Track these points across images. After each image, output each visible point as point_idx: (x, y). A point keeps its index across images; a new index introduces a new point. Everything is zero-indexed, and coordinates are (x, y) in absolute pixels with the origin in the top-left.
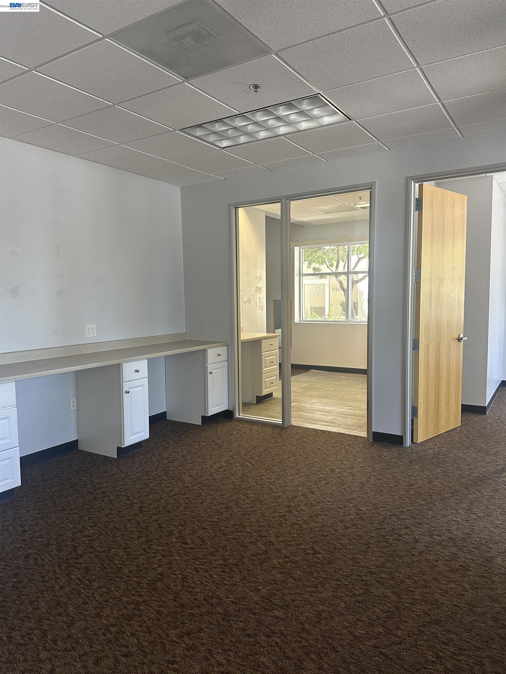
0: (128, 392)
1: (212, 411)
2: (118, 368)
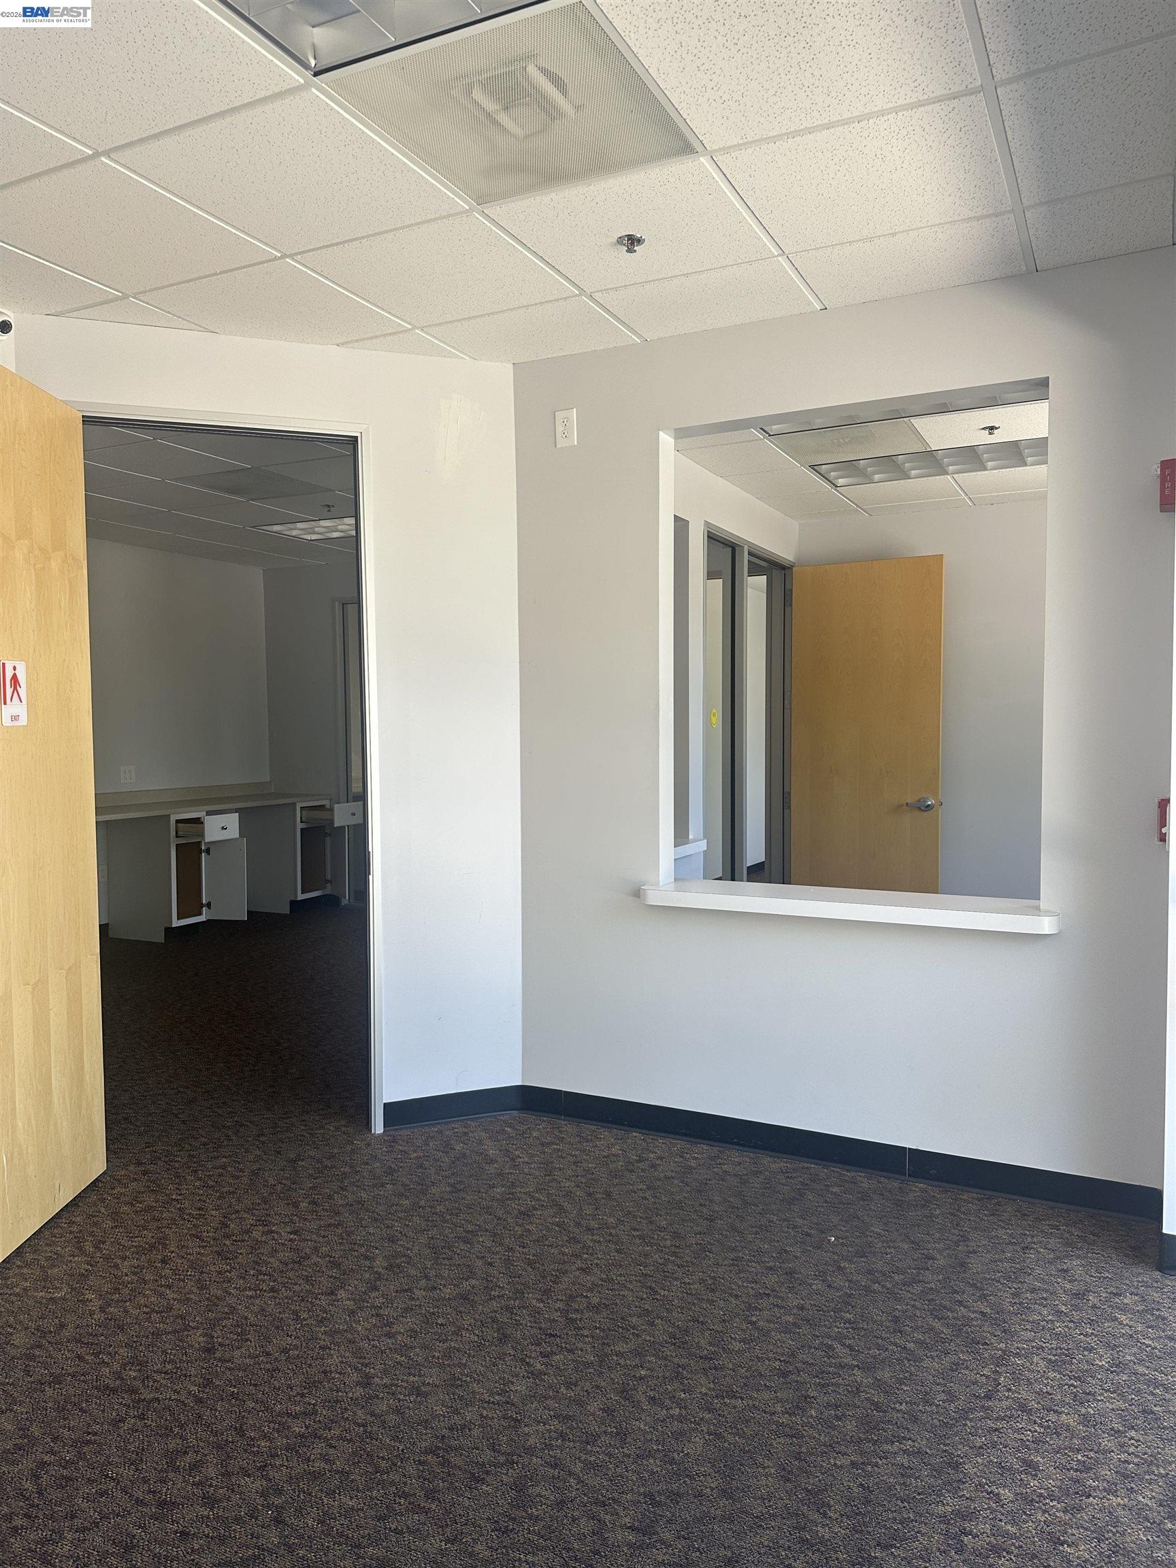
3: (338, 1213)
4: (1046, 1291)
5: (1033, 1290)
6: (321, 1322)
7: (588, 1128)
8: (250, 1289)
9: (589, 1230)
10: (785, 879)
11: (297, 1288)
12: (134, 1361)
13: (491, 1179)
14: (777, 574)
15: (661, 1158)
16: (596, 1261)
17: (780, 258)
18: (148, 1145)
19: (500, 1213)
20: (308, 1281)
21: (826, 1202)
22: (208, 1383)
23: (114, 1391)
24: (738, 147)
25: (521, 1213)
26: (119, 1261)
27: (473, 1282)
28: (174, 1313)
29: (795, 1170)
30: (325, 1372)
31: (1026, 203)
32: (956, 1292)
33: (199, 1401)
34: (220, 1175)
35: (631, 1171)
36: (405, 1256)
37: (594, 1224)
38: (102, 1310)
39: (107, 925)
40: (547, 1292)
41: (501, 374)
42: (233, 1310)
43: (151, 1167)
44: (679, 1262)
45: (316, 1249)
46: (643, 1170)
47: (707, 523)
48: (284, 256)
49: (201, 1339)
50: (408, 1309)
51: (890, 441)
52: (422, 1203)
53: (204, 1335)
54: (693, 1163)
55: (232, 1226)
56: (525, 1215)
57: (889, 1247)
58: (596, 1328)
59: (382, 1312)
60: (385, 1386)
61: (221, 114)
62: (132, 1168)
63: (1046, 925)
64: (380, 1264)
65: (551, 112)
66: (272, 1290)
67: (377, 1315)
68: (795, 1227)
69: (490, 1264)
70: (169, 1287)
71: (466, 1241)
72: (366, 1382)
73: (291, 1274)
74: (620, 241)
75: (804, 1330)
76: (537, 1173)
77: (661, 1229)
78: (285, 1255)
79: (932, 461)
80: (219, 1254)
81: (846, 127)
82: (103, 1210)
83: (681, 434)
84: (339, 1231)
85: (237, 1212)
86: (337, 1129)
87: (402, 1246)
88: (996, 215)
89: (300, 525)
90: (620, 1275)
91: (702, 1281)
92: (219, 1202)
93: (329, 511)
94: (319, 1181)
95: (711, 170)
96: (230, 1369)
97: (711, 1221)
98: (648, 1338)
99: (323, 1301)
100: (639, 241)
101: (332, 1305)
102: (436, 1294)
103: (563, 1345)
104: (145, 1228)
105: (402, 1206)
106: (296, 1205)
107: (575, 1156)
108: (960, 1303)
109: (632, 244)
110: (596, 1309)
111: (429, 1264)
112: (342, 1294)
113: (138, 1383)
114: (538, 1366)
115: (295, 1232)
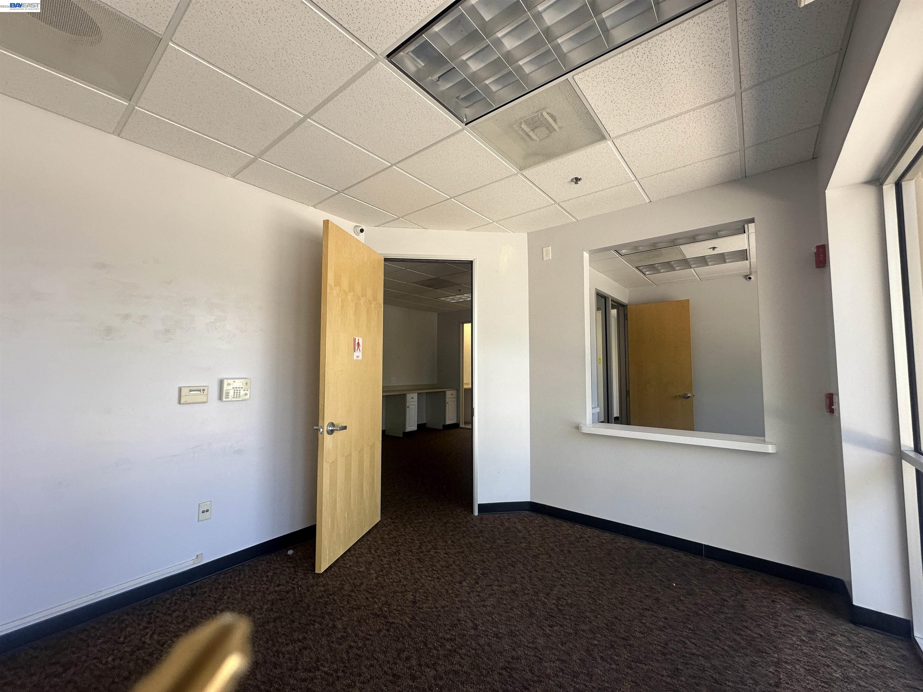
0: (408, 407)
1: (448, 422)
2: (404, 396)
3: (462, 547)
4: (792, 627)
5: (785, 625)
6: (457, 596)
7: (558, 521)
8: (430, 577)
9: (563, 567)
10: (628, 423)
11: (447, 578)
12: (386, 603)
13: (520, 539)
14: (621, 308)
15: (589, 537)
16: (568, 582)
17: (635, 182)
18: (395, 512)
19: (525, 555)
20: (451, 575)
21: (667, 565)
22: (413, 618)
23: (379, 616)
24: (624, 135)
25: (534, 556)
26: (383, 558)
27: (517, 585)
28: (402, 583)
29: (650, 549)
30: (458, 620)
31: (746, 146)
32: (742, 621)
33: (410, 626)
34: (419, 526)
35: (578, 542)
36: (489, 569)
37: (565, 564)
38: (376, 578)
39: (385, 430)
40: (548, 594)
41: (522, 238)
42: (423, 585)
43: (396, 521)
44: (605, 587)
45: (454, 562)
46: (583, 542)
47: (596, 289)
48: (451, 198)
49: (411, 597)
50: (491, 595)
51: (670, 255)
52: (494, 547)
53: (412, 595)
54: (604, 541)
55: (423, 548)
56: (536, 557)
57: (703, 592)
58: (572, 616)
59: (481, 594)
60: (483, 631)
61: (433, 145)
62: (389, 520)
63: (770, 449)
64: (479, 571)
65: (550, 129)
66: (438, 578)
67: (479, 596)
68: (655, 576)
69: (523, 578)
70: (400, 572)
71: (513, 566)
72: (475, 628)
73: (445, 572)
74: (572, 180)
75: (669, 631)
76: (538, 538)
77: (594, 570)
78: (444, 563)
79: (686, 263)
80: (418, 559)
81: (671, 120)
82: (378, 536)
83: (592, 253)
84: (463, 555)
85: (425, 542)
86: (461, 512)
87: (487, 565)
88: (731, 153)
89: (449, 297)
90: (579, 590)
91: (616, 598)
92: (419, 538)
93: (460, 292)
94: (455, 533)
95: (611, 146)
96: (422, 613)
97: (617, 569)
98: (596, 624)
99: (457, 586)
100: (580, 179)
101: (461, 588)
102: (502, 589)
103: (558, 622)
104: (392, 545)
105: (486, 547)
106: (446, 542)
107: (554, 533)
108: (747, 627)
109: (577, 181)
110: (571, 606)
111: (498, 574)
112: (464, 584)
113: (387, 614)
114: (548, 631)
115: (446, 554)
